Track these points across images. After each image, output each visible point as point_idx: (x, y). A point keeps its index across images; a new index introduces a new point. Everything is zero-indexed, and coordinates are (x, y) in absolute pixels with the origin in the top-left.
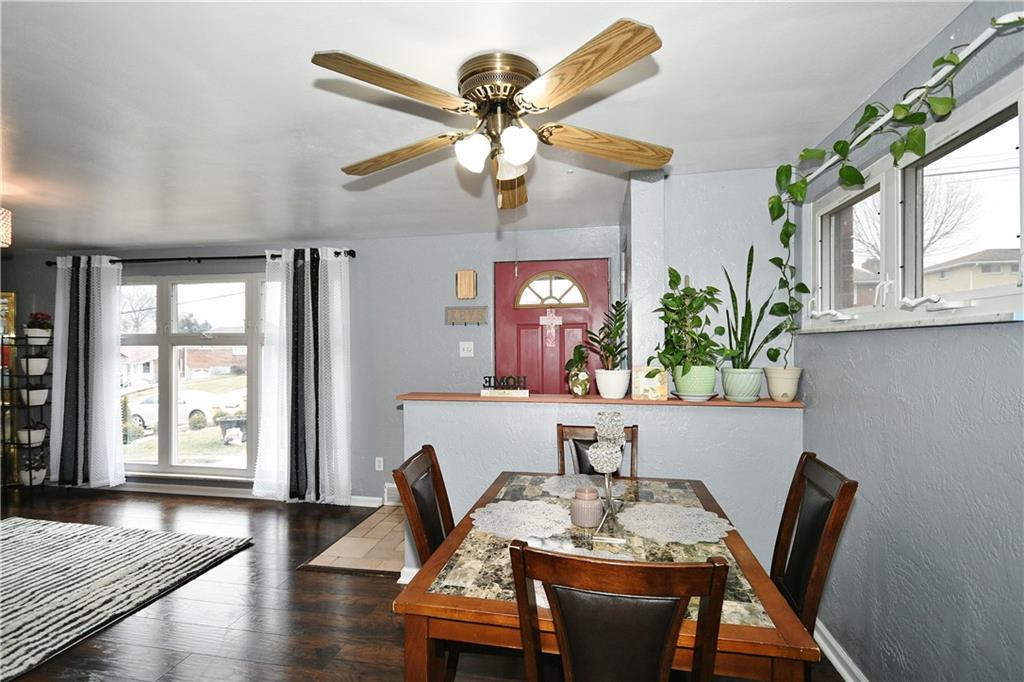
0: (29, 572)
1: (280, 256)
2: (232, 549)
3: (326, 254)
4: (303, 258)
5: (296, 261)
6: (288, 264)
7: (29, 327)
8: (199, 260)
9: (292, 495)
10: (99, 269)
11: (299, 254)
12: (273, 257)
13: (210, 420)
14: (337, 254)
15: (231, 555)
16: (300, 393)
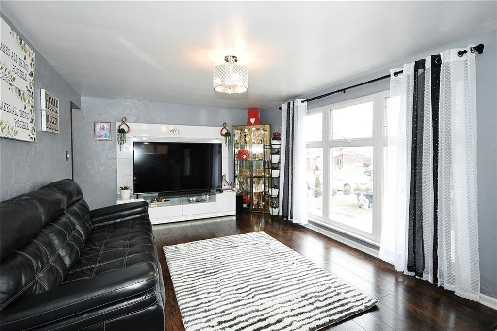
0: (255, 271)
1: (402, 72)
2: (363, 307)
3: (449, 57)
4: (424, 67)
5: (416, 71)
6: (408, 76)
7: (273, 140)
8: (344, 90)
9: (410, 269)
10: (297, 107)
11: (420, 65)
12: (396, 74)
13: (352, 191)
14: (461, 54)
15: (361, 313)
16: (418, 185)
